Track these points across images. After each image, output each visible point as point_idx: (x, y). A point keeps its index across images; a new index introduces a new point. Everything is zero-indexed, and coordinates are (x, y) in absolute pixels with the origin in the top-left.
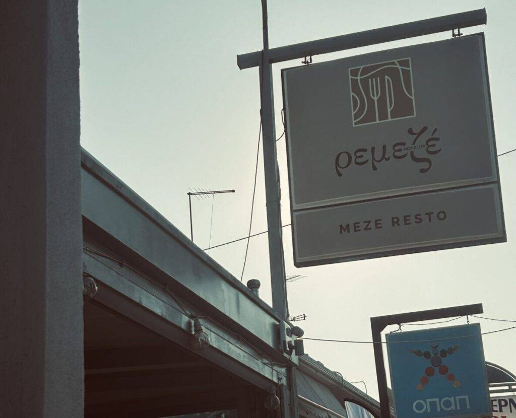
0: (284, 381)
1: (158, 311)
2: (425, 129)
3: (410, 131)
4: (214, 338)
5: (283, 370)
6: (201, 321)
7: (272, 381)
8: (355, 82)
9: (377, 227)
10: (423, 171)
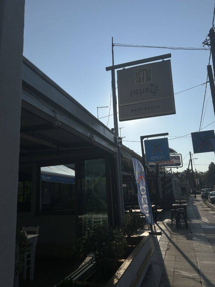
0: (117, 151)
1: (81, 132)
2: (154, 84)
3: (150, 85)
4: (97, 139)
5: (117, 149)
6: (93, 135)
7: (114, 151)
8: (136, 73)
9: (141, 110)
10: (154, 95)
